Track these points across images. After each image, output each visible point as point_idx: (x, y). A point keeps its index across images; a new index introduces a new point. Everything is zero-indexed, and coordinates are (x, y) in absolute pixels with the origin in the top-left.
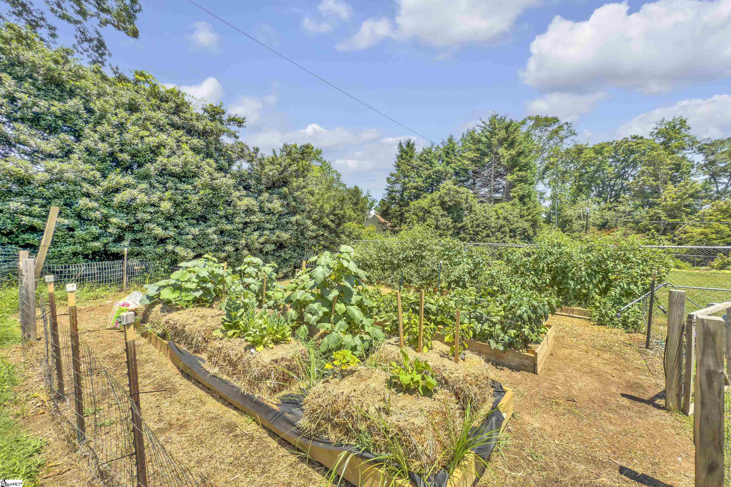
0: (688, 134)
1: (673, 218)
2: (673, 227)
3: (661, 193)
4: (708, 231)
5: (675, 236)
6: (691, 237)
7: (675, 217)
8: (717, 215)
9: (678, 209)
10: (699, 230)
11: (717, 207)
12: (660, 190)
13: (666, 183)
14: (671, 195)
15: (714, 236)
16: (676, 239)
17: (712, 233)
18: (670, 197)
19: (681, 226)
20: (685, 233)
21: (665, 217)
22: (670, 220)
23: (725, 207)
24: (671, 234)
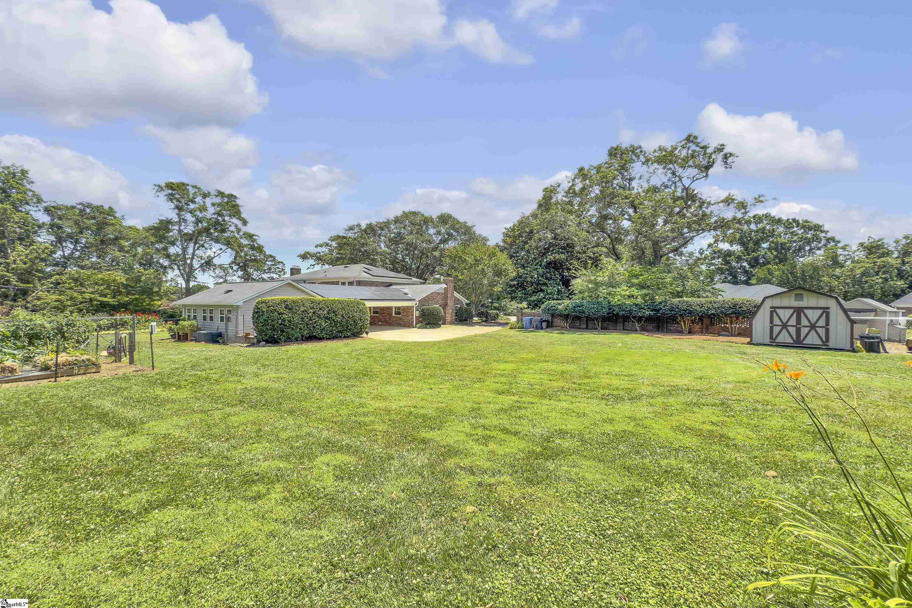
0: (32, 189)
1: (24, 283)
2: (25, 293)
3: (8, 253)
4: (63, 297)
5: (28, 302)
6: (46, 303)
7: (28, 283)
8: (70, 283)
9: (30, 273)
10: (54, 297)
11: (70, 275)
12: (6, 249)
13: (13, 243)
14: (21, 257)
15: (69, 303)
16: (29, 305)
17: (67, 300)
18: (21, 260)
19: (33, 292)
20: (39, 299)
21: (17, 281)
22: (22, 285)
23: (76, 276)
24: (24, 300)
